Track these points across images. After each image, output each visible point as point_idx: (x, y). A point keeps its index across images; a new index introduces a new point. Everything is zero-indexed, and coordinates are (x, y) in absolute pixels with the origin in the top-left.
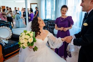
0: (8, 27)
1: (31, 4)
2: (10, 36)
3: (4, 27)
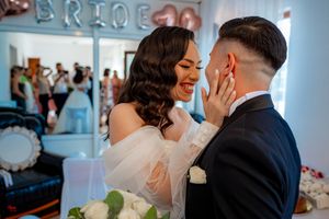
0: (29, 128)
2: (31, 160)
3: (17, 128)
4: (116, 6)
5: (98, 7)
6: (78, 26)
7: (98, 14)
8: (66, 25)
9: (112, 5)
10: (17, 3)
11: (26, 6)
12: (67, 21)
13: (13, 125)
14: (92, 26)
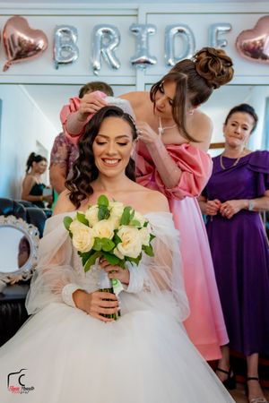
4: (174, 31)
5: (144, 36)
6: (114, 67)
7: (144, 46)
8: (95, 69)
9: (168, 30)
10: (32, 41)
11: (41, 44)
12: (97, 64)
13: (6, 215)
14: (133, 63)
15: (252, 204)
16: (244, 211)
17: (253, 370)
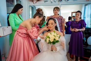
1: (72, 13)
6: (55, 2)
8: (52, 2)
12: (52, 1)
14: (59, 1)
15: (80, 30)
16: (79, 31)
17: (79, 58)
